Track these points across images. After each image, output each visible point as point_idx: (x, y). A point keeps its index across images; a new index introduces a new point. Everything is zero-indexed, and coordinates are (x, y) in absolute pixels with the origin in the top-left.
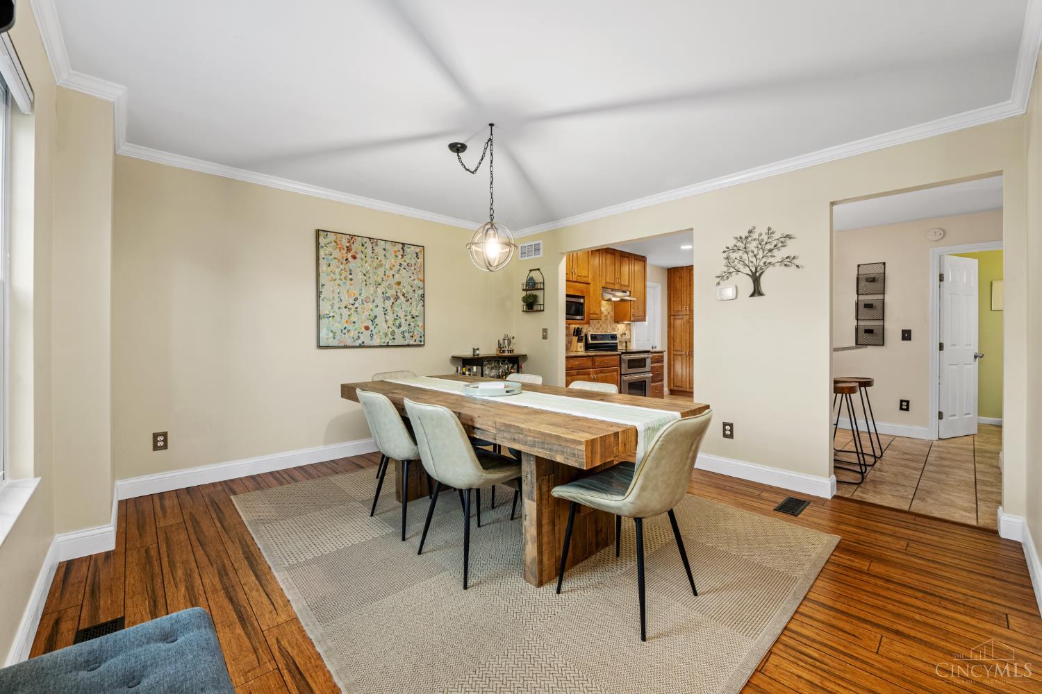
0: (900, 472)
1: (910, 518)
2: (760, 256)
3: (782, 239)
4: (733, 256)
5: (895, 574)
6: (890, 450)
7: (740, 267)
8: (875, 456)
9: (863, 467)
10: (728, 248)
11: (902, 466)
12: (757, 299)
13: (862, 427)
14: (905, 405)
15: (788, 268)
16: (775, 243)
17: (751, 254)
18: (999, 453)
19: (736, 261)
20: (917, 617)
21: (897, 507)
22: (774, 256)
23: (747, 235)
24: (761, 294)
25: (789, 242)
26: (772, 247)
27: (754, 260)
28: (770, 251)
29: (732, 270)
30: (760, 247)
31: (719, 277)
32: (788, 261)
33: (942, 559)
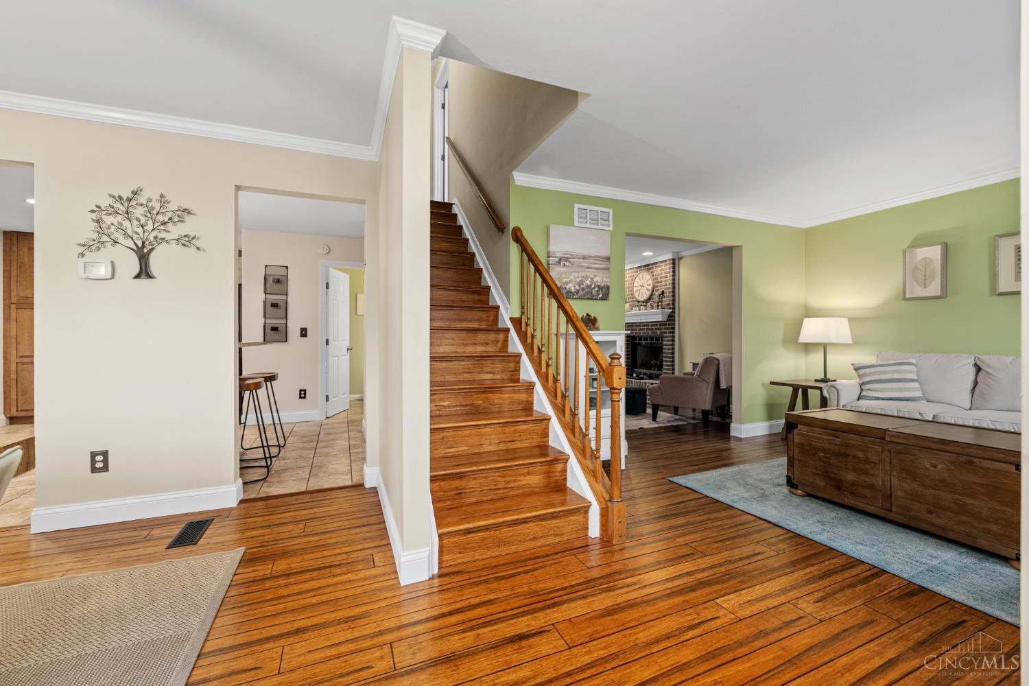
0: (299, 456)
1: (307, 498)
2: (149, 227)
3: (180, 213)
4: (108, 220)
5: (295, 563)
6: (292, 436)
7: (119, 236)
8: (279, 446)
9: (269, 460)
10: (100, 207)
11: (301, 449)
12: (144, 282)
13: (268, 420)
14: (303, 394)
15: (187, 248)
16: (169, 215)
17: (135, 222)
18: (362, 421)
19: (113, 228)
20: (314, 600)
21: (297, 491)
22: (168, 232)
23: (130, 196)
24: (149, 276)
25: (187, 218)
26: (166, 219)
27: (140, 230)
28: (164, 223)
29: (105, 238)
30: (149, 215)
31: (84, 245)
32: (187, 241)
33: (330, 527)
